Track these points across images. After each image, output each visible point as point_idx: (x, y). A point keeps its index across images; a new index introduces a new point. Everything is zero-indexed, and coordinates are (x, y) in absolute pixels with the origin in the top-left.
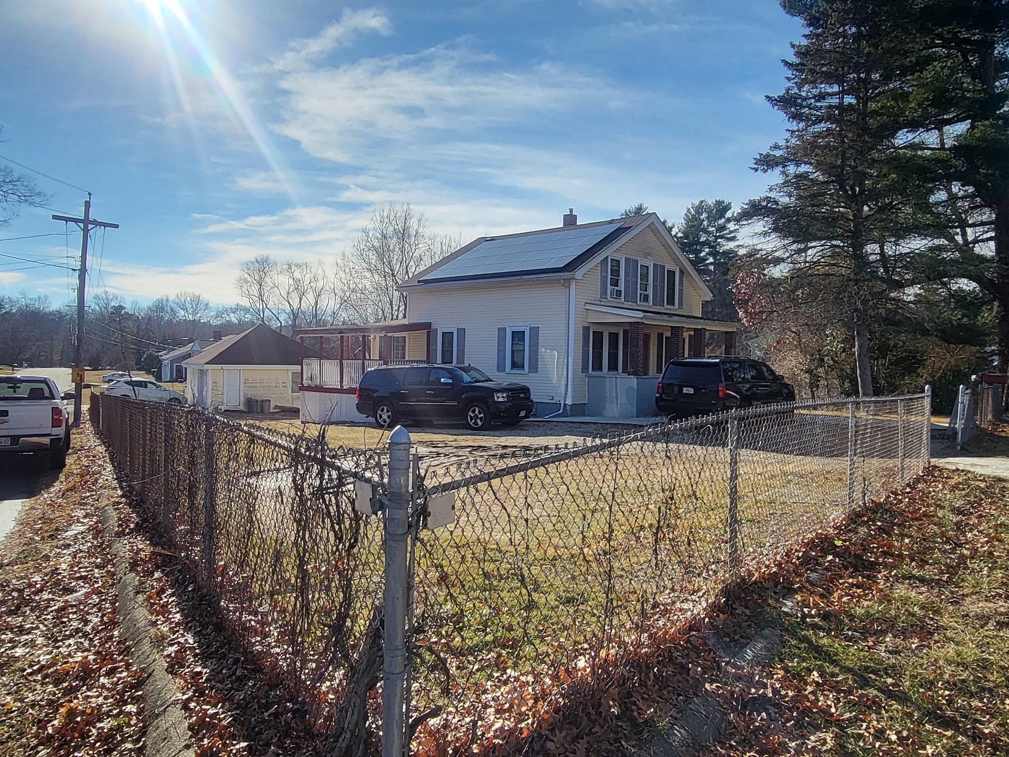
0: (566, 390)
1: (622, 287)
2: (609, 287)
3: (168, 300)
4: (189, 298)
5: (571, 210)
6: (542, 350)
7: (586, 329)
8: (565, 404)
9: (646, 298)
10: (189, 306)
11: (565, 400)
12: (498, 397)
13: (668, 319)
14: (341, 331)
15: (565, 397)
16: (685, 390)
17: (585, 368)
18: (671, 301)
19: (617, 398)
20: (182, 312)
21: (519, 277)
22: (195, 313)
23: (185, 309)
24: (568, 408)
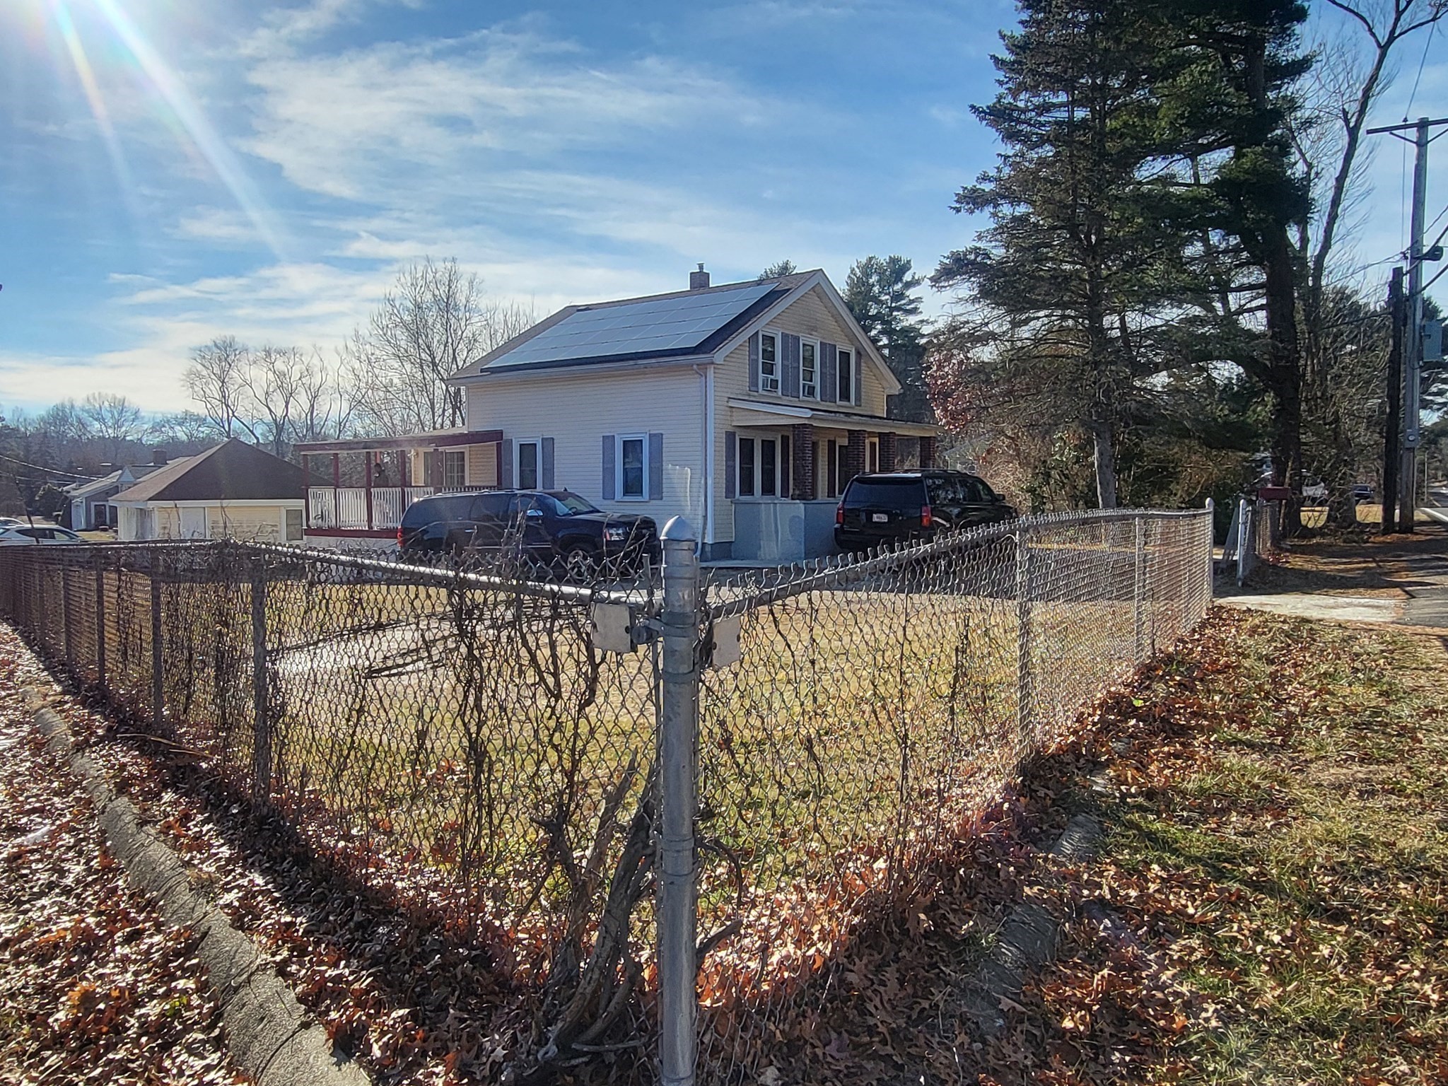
0: (705, 524)
1: (778, 375)
2: (761, 376)
3: (72, 407)
4: (106, 404)
5: (701, 266)
6: (668, 467)
7: (730, 436)
8: (703, 544)
9: (811, 391)
10: (108, 416)
11: (703, 538)
12: (611, 535)
13: (846, 419)
14: (366, 445)
15: (704, 534)
16: (876, 518)
17: (730, 491)
18: (845, 396)
19: (777, 532)
20: (97, 425)
21: (632, 362)
22: (117, 425)
23: (101, 420)
24: (708, 549)
